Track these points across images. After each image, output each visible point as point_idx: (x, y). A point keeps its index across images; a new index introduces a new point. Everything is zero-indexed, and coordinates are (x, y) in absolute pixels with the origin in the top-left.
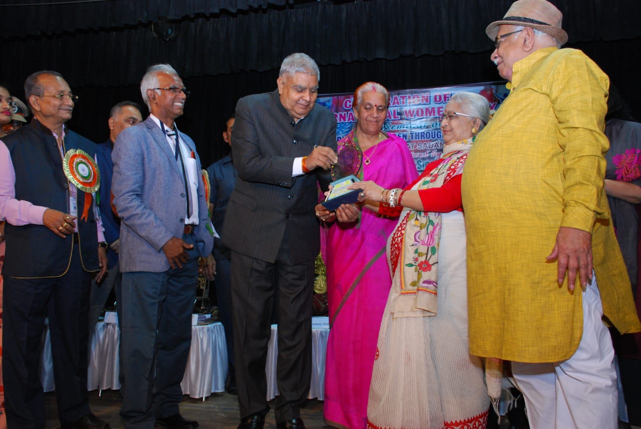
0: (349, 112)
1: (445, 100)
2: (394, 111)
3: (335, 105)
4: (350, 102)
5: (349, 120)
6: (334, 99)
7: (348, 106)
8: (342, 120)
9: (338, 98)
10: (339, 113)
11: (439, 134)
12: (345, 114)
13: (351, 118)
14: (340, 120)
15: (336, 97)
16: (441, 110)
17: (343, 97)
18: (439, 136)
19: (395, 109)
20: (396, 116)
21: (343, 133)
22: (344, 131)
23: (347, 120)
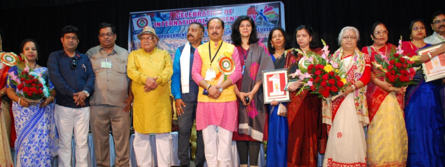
0: (179, 20)
1: (230, 13)
2: (203, 19)
3: (171, 16)
4: (179, 14)
5: (179, 24)
6: (171, 13)
7: (178, 17)
8: (175, 25)
9: (173, 12)
10: (174, 21)
11: (227, 31)
12: (177, 21)
13: (180, 23)
14: (174, 25)
15: (172, 12)
16: (228, 18)
17: (175, 12)
18: (227, 33)
19: (204, 18)
20: (204, 22)
21: (176, 32)
22: (177, 31)
23: (178, 24)
